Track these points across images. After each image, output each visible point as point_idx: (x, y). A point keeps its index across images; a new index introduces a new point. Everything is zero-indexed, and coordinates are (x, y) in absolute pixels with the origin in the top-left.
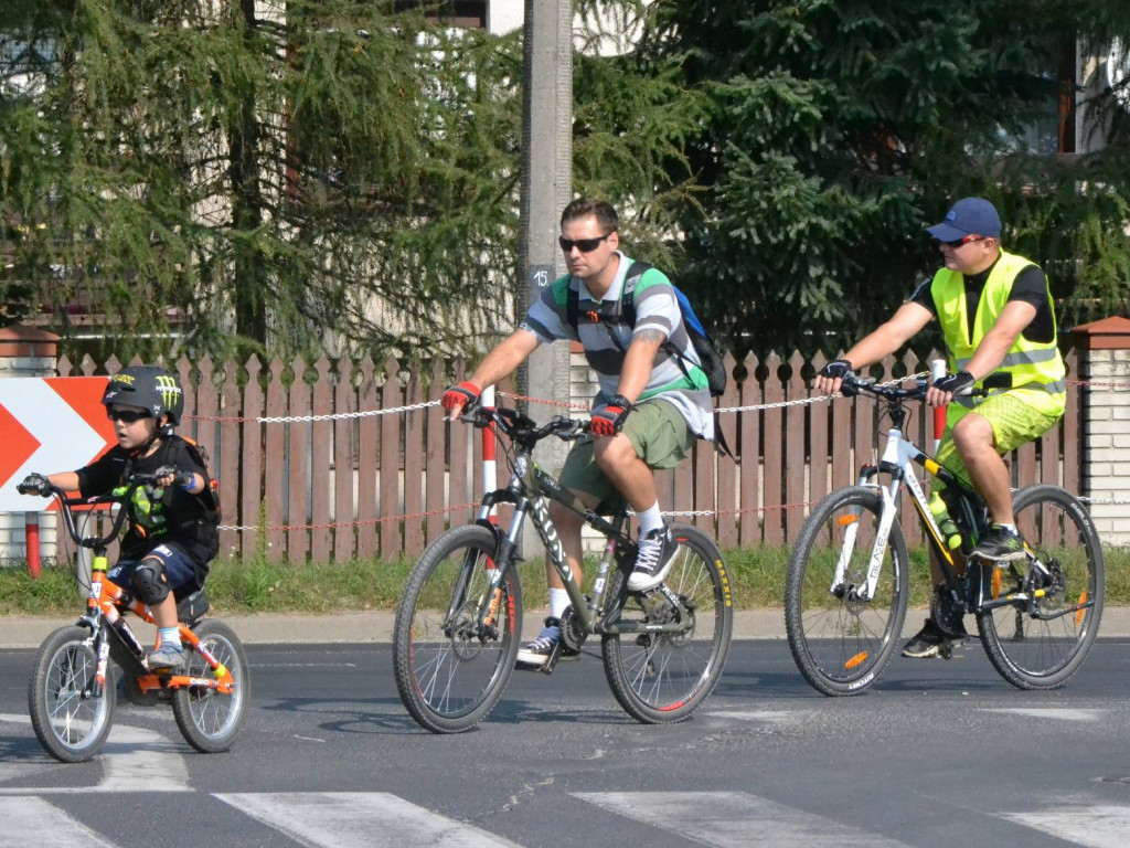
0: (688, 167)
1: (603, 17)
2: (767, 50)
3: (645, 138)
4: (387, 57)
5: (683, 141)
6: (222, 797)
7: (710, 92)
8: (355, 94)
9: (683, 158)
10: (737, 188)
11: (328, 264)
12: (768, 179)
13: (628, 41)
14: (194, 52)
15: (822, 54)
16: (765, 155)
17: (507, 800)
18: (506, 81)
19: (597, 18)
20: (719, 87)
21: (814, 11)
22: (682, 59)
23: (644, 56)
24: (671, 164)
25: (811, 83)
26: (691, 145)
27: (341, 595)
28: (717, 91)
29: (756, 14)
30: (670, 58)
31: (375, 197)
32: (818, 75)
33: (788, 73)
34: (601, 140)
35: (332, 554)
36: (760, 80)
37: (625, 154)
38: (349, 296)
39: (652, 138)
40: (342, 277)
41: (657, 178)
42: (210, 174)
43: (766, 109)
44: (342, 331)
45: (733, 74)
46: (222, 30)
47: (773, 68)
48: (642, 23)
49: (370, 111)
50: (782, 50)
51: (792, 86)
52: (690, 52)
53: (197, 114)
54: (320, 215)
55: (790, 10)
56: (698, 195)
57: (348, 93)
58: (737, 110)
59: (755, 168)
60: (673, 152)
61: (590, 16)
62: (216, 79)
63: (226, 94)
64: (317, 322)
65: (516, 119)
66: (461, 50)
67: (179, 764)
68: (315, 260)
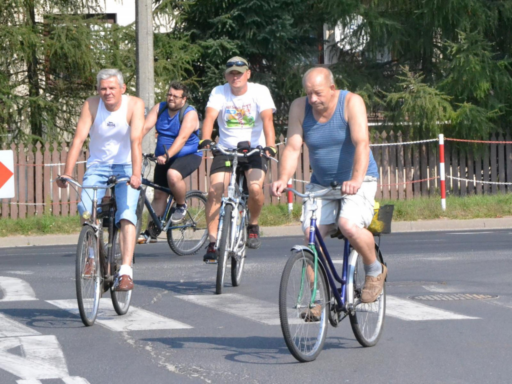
0: (193, 71)
1: (161, 19)
2: (219, 30)
3: (178, 61)
4: (84, 34)
5: (191, 62)
6: (49, 301)
7: (200, 45)
8: (73, 48)
9: (191, 68)
10: (211, 78)
11: (64, 108)
12: (221, 75)
13: (170, 27)
14: (14, 34)
15: (239, 31)
16: (220, 67)
17: (152, 299)
18: (127, 42)
19: (159, 19)
20: (203, 43)
21: (236, 16)
22: (189, 33)
23: (176, 32)
24: (186, 70)
25: (237, 41)
26: (193, 63)
27: (77, 227)
28: (202, 45)
29: (215, 18)
30: (185, 33)
31: (81, 84)
32: (238, 38)
33: (227, 38)
34: (163, 62)
35: (69, 212)
36: (218, 41)
37: (171, 67)
38: (72, 120)
39: (180, 62)
40: (70, 113)
41: (182, 75)
42: (20, 77)
43: (220, 51)
44: (70, 132)
45: (208, 39)
46: (24, 25)
47: (222, 36)
48: (174, 21)
49: (79, 53)
50: (225, 30)
51: (229, 42)
52: (192, 31)
53: (15, 56)
54: (61, 91)
55: (227, 16)
56: (197, 81)
57: (71, 48)
58: (210, 51)
59: (217, 71)
60: (188, 66)
61: (156, 18)
62: (22, 43)
63: (26, 48)
64: (61, 129)
65: (132, 55)
66: (110, 31)
67: (31, 290)
68: (60, 107)
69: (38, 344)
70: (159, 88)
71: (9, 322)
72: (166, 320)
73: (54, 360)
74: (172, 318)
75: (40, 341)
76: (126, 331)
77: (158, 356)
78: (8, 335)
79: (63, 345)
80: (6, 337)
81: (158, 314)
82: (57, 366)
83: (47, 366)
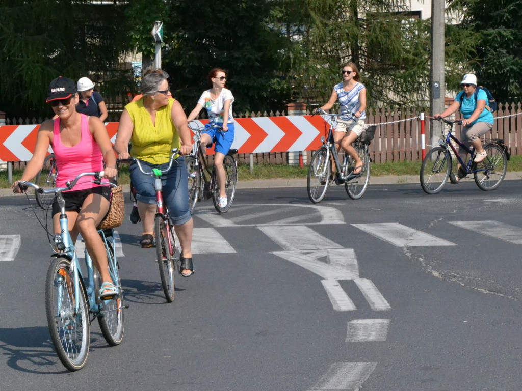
0: (476, 53)
1: (453, 14)
2: (498, 21)
3: (464, 46)
4: (393, 27)
5: (475, 47)
6: (354, 225)
7: (482, 33)
8: (385, 37)
9: (475, 51)
10: (491, 58)
11: (378, 83)
12: (498, 56)
13: (460, 20)
14: (342, 28)
15: (513, 22)
16: (498, 50)
17: (430, 224)
18: (426, 32)
19: (451, 14)
20: (485, 32)
21: (511, 10)
22: (474, 24)
23: (464, 24)
24: (472, 53)
25: (511, 29)
26: (478, 48)
27: (383, 171)
28: (484, 33)
29: (495, 11)
30: (471, 24)
31: (391, 65)
32: (512, 27)
33: (504, 27)
34: (453, 47)
35: (381, 160)
36: (496, 29)
37: (459, 51)
38: (384, 92)
39: (466, 46)
40: (382, 86)
41: (468, 57)
42: (346, 60)
43: (498, 37)
44: (382, 101)
45: (488, 28)
46: (349, 21)
47: (500, 26)
48: (463, 15)
49: (389, 42)
50: (502, 21)
51: (505, 31)
52: (477, 22)
53: (343, 44)
54: (376, 70)
55: (504, 10)
56: (479, 61)
57: (383, 37)
58: (490, 38)
59: (495, 53)
60: (472, 49)
61: (449, 14)
62: (348, 34)
63: (350, 38)
64: (375, 99)
65: (429, 42)
66: (414, 24)
67: (342, 216)
68: (374, 82)
69: (340, 255)
70: (449, 66)
71: (322, 239)
72: (438, 239)
73: (350, 266)
74: (442, 238)
75: (342, 253)
76: (406, 247)
77: (427, 265)
78: (320, 248)
79: (359, 256)
80: (319, 249)
81: (433, 235)
82: (351, 271)
83: (344, 270)
